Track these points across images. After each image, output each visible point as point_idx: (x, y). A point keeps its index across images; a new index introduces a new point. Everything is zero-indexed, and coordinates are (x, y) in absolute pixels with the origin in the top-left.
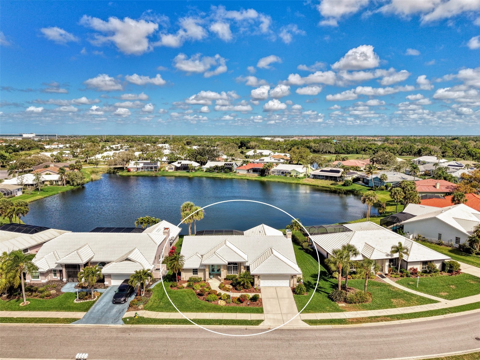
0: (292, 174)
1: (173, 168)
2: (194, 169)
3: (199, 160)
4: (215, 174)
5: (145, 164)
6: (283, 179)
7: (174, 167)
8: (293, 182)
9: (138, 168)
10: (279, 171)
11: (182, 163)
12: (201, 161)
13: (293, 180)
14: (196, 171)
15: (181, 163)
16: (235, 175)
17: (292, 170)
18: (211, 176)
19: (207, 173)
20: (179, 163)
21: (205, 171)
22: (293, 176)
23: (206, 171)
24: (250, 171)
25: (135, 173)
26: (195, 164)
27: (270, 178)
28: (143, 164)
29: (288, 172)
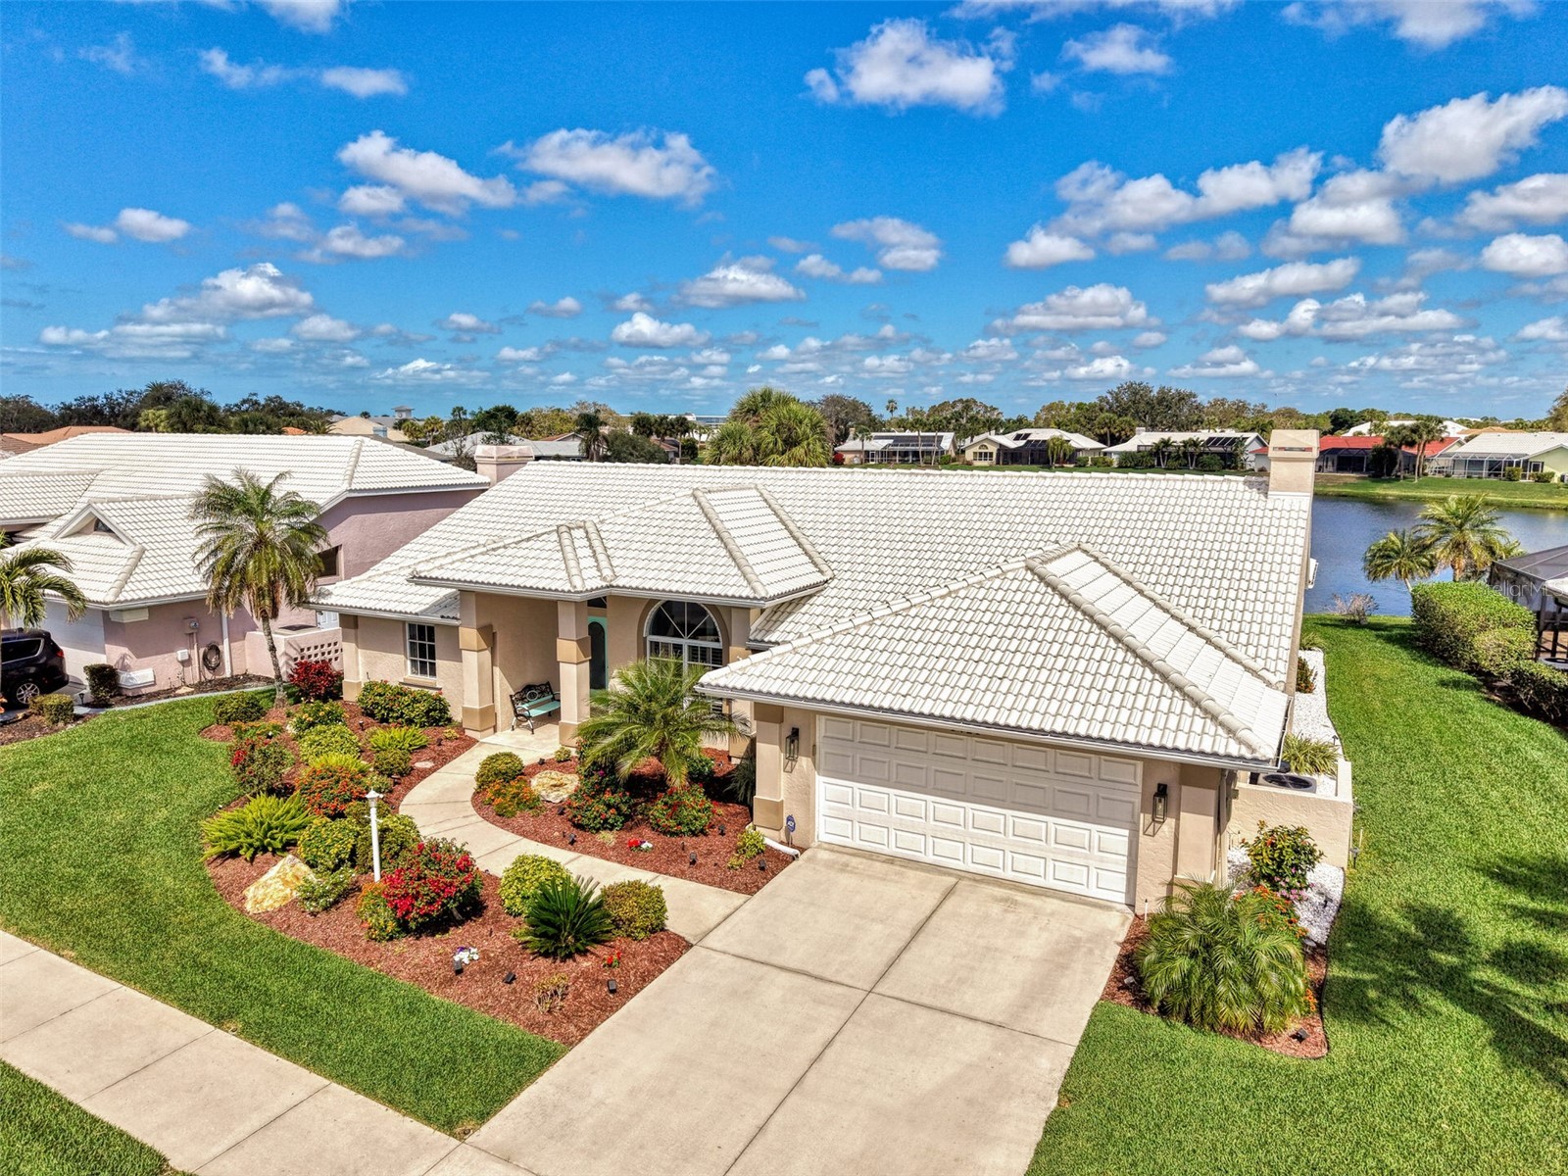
0: (1547, 469)
1: (991, 454)
3: (1106, 429)
5: (897, 439)
6: (1495, 489)
7: (993, 449)
8: (1550, 501)
9: (867, 452)
10: (1475, 463)
11: (1029, 438)
12: (1112, 435)
13: (1550, 495)
15: (1027, 435)
17: (1548, 452)
20: (1018, 438)
21: (1115, 465)
22: (1555, 480)
26: (1080, 441)
27: (1418, 487)
28: (891, 441)
29: (1526, 462)
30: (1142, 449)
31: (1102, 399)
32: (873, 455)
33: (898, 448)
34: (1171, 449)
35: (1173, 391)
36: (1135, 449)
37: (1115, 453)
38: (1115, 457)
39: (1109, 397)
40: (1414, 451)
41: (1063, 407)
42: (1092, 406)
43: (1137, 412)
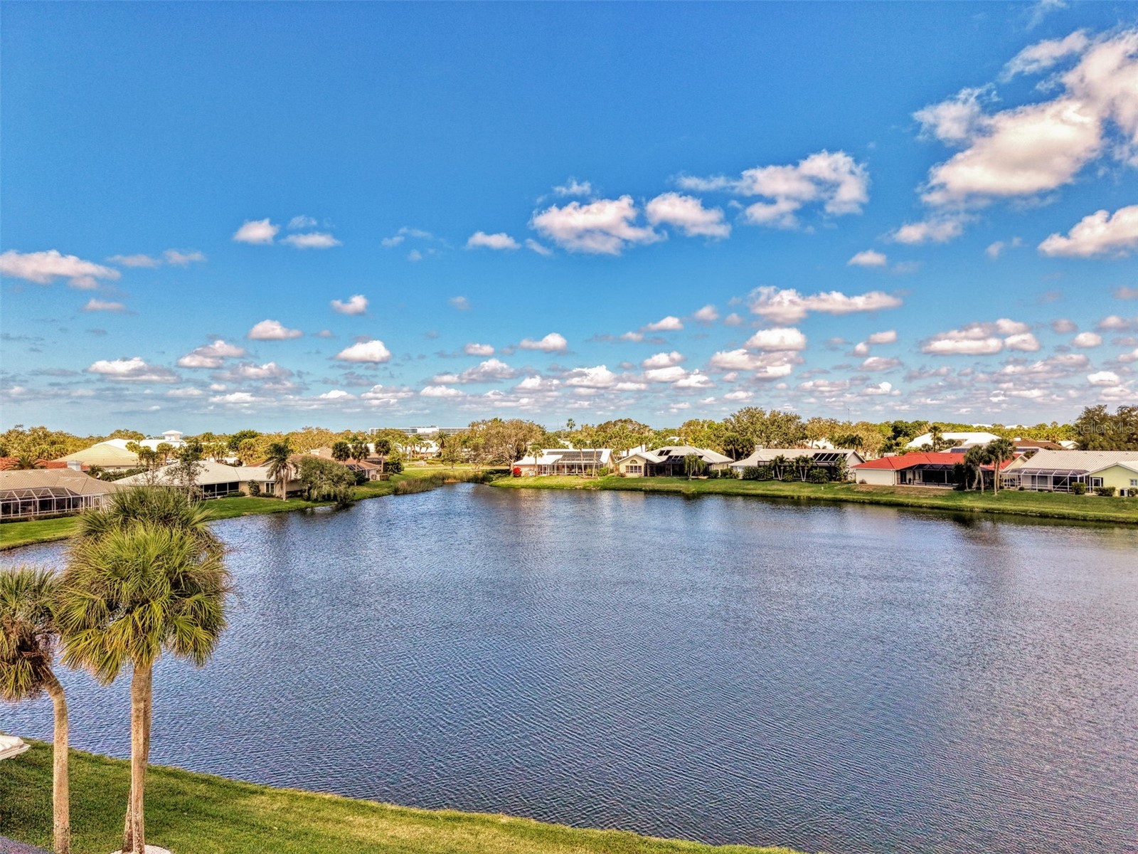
0: (1107, 485)
1: (640, 467)
2: (706, 471)
3: (731, 446)
4: (775, 487)
5: (565, 455)
6: (1067, 503)
7: (641, 463)
8: (1119, 514)
10: (1041, 476)
11: (670, 454)
12: (737, 451)
14: (713, 476)
15: (668, 452)
16: (849, 489)
18: (760, 492)
19: (745, 482)
20: (661, 453)
21: (741, 477)
22: (1117, 494)
23: (744, 479)
24: (909, 476)
25: (531, 481)
26: (711, 456)
27: (999, 500)
28: (560, 456)
29: (1087, 477)
30: (762, 464)
31: (726, 421)
32: (545, 469)
33: (566, 462)
34: (786, 464)
35: (782, 414)
36: (756, 464)
37: (740, 467)
38: (740, 471)
39: (733, 420)
40: (991, 467)
41: (698, 424)
42: (720, 426)
43: (755, 431)
